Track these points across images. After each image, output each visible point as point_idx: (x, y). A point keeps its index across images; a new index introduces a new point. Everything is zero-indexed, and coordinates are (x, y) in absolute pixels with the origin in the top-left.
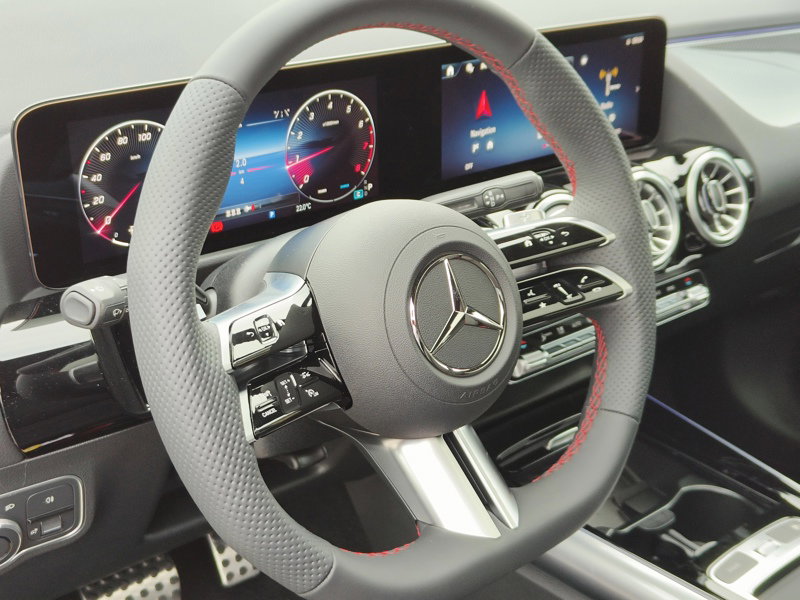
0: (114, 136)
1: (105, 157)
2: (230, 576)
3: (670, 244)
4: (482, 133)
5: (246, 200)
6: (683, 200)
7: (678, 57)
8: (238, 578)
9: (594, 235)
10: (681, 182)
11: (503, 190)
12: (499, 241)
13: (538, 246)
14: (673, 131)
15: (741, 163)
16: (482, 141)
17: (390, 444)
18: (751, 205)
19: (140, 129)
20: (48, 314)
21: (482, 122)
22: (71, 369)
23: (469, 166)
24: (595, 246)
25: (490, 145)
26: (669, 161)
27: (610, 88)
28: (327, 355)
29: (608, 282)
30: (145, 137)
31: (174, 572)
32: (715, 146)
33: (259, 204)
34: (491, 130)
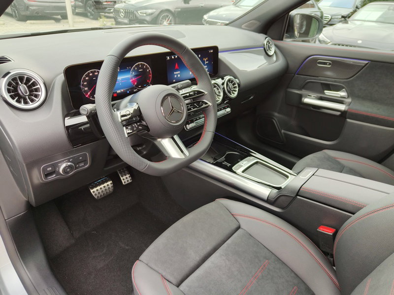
0: (89, 73)
1: (87, 78)
2: (125, 182)
3: (221, 98)
4: (177, 73)
5: (122, 89)
6: (224, 88)
7: (221, 56)
8: (127, 183)
9: (203, 92)
10: (223, 84)
11: (182, 84)
12: (182, 95)
13: (190, 96)
14: (221, 73)
15: (237, 80)
16: (177, 75)
17: (159, 140)
18: (239, 90)
19: (95, 72)
20: (77, 115)
21: (177, 70)
22: (82, 128)
23: (174, 81)
24: (203, 95)
25: (179, 76)
26: (220, 79)
27: (206, 62)
28: (143, 120)
29: (206, 103)
30: (96, 73)
31: (111, 182)
32: (230, 76)
33: (125, 89)
34: (179, 72)
